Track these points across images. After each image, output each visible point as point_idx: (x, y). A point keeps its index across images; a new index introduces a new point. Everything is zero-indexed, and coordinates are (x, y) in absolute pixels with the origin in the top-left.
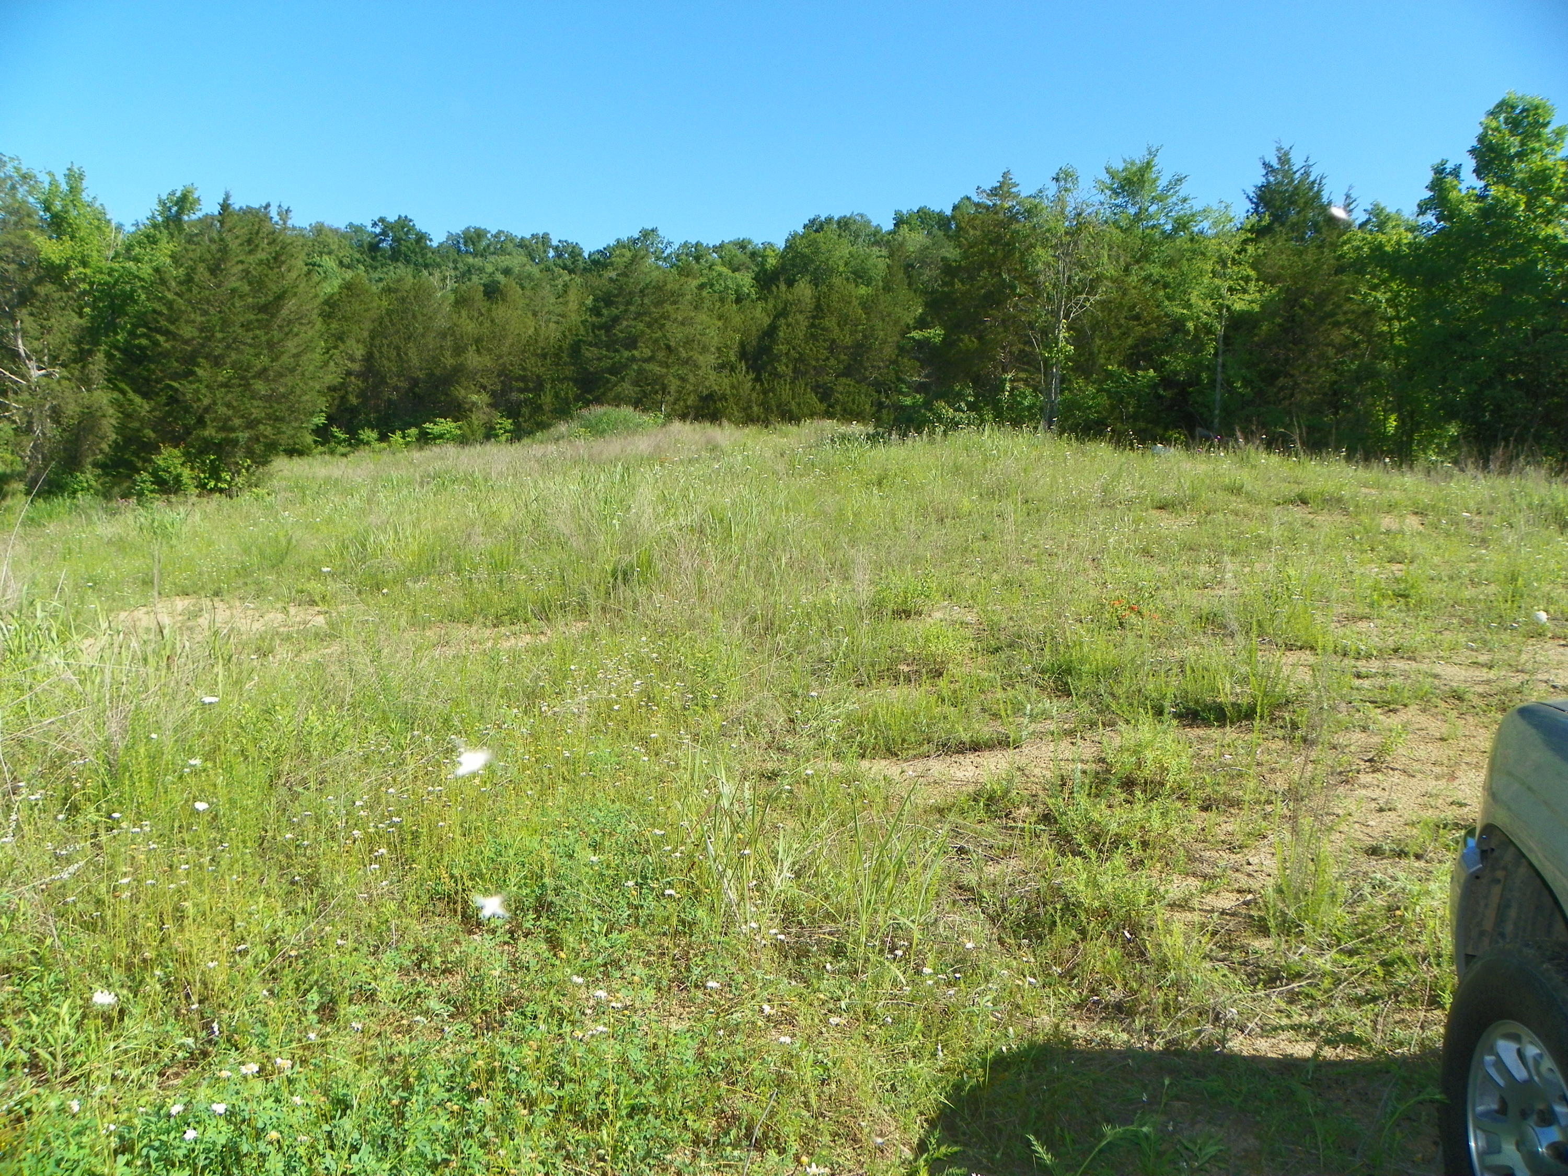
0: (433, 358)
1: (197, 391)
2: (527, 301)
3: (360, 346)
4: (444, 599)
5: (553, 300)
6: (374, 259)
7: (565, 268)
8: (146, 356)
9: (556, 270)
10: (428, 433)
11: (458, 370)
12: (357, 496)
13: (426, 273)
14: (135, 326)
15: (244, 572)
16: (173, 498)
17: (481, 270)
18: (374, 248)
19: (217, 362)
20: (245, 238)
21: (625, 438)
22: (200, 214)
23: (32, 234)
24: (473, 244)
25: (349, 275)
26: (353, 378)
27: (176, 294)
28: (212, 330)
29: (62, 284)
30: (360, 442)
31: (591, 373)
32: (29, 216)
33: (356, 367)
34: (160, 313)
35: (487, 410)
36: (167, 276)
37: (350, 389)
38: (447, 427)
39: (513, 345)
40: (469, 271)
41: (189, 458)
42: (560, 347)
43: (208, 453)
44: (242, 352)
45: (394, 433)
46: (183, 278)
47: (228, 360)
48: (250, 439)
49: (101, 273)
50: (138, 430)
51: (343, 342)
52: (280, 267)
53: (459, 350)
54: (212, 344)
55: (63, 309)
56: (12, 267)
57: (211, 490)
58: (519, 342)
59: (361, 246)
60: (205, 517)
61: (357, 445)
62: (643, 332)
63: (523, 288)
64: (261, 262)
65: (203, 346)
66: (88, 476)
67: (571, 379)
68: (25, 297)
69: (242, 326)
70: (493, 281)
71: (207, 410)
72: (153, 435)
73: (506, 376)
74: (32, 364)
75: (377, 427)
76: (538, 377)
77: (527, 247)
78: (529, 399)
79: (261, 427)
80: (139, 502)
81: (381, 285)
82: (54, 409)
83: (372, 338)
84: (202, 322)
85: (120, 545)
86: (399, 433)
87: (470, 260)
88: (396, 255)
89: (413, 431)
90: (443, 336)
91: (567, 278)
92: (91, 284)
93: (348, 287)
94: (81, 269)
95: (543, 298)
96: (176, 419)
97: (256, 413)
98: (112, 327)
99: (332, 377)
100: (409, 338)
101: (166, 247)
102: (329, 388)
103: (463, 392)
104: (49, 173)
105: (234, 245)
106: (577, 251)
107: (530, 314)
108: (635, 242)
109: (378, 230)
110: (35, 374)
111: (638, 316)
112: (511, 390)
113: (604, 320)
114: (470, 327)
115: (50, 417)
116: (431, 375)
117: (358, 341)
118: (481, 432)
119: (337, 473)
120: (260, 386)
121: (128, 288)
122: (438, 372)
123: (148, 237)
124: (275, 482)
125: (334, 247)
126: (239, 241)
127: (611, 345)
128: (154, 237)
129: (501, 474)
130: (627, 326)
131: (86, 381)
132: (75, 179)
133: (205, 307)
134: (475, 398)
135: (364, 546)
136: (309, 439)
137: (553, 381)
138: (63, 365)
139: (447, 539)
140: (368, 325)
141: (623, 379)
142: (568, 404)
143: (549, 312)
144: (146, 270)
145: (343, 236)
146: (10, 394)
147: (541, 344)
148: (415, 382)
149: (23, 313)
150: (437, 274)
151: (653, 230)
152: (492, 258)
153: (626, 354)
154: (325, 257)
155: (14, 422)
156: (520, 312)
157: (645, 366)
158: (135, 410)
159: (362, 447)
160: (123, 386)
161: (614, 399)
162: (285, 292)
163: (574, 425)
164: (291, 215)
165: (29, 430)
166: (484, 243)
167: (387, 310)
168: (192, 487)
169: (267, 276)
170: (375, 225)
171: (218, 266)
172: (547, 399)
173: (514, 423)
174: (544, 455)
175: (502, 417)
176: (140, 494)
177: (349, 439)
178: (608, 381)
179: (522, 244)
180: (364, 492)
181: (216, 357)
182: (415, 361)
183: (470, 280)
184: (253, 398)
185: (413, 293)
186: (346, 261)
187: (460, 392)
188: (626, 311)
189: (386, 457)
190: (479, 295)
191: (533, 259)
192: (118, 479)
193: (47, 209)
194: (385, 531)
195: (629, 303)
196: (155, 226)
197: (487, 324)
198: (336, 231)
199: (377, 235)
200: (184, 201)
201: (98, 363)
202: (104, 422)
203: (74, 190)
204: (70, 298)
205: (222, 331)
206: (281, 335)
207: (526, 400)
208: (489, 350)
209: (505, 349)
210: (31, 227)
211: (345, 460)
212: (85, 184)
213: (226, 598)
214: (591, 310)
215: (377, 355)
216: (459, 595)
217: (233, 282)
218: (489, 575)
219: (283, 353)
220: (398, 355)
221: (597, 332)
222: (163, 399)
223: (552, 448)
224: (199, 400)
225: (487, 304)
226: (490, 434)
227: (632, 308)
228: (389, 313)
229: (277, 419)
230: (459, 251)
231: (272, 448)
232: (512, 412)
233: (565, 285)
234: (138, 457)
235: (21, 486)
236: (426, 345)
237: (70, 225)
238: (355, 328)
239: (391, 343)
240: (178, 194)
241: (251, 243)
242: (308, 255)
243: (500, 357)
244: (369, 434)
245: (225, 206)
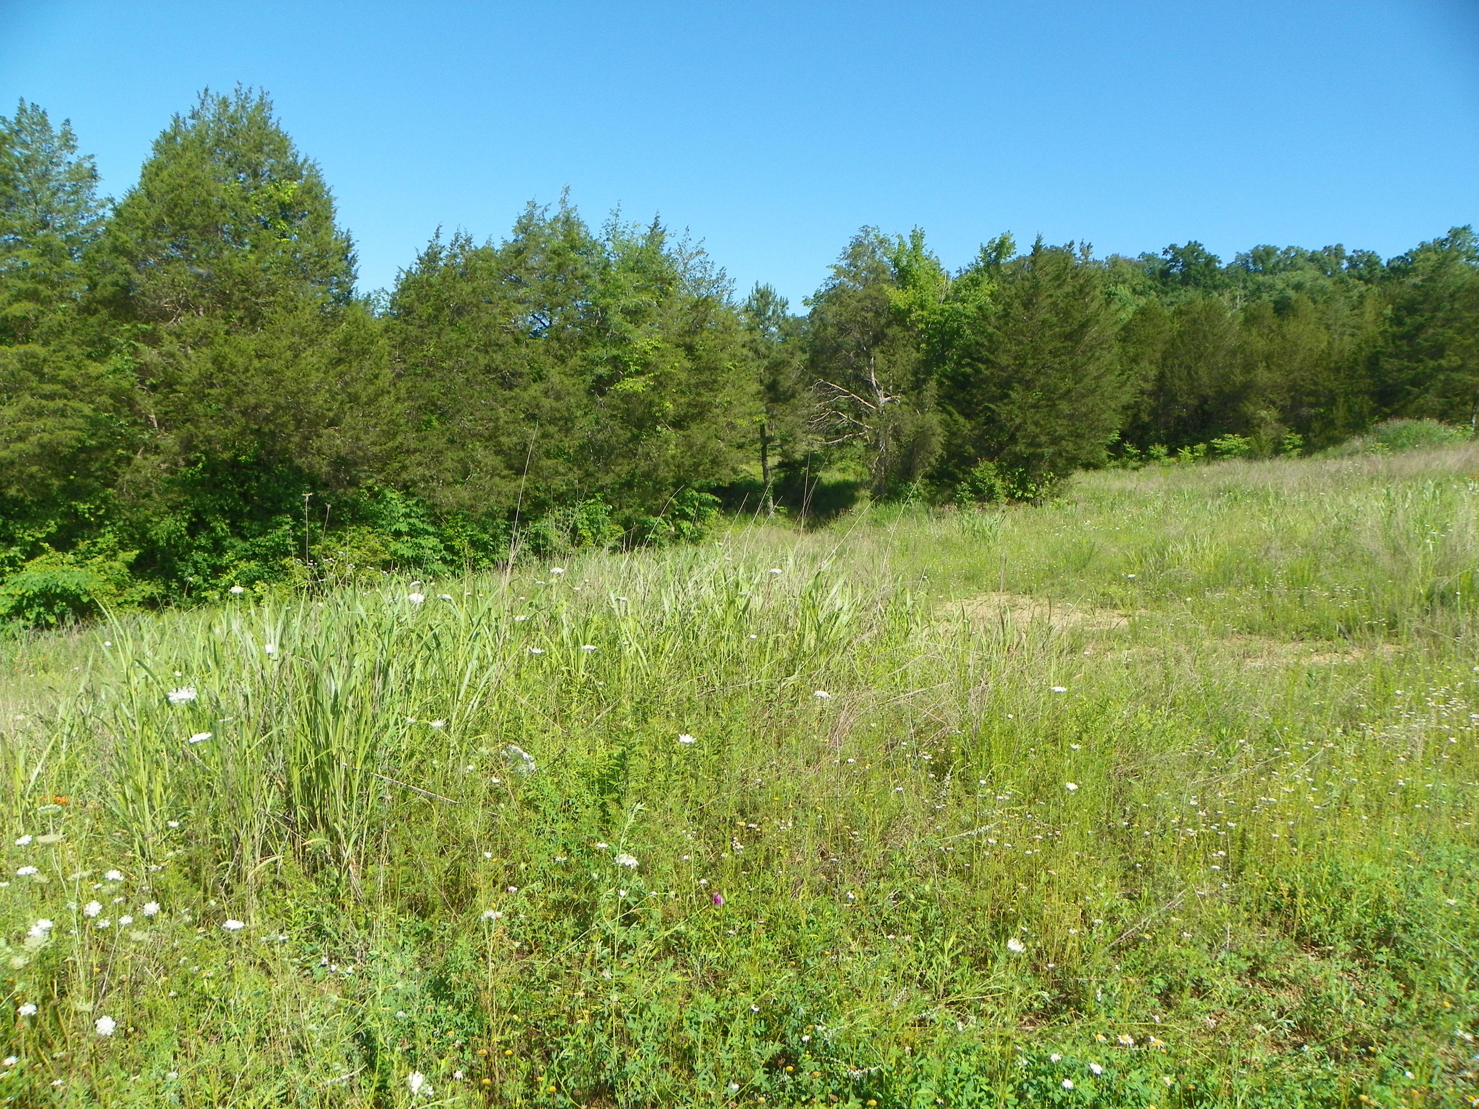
0: (1223, 376)
1: (1010, 412)
2: (1319, 315)
3: (1153, 367)
4: (1242, 610)
5: (1347, 312)
6: (1164, 284)
7: (1360, 278)
8: (969, 382)
9: (1351, 281)
10: (1216, 449)
11: (1247, 387)
12: (1150, 508)
13: (1216, 294)
14: (961, 357)
15: (1052, 573)
16: (987, 506)
17: (1272, 287)
18: (1165, 274)
19: (1028, 386)
20: (1053, 275)
21: (1429, 454)
22: (1014, 257)
23: (885, 286)
24: (1262, 262)
25: (1142, 301)
26: (1145, 397)
27: (995, 327)
28: (1025, 358)
29: (905, 326)
30: (1151, 457)
31: (1389, 386)
32: (884, 272)
33: (1148, 386)
34: (982, 345)
35: (1275, 425)
36: (988, 313)
37: (1142, 407)
38: (1235, 443)
39: (1304, 359)
40: (1258, 289)
41: (1001, 472)
42: (1356, 359)
43: (1018, 466)
44: (1049, 376)
45: (1183, 448)
46: (1001, 313)
47: (1038, 384)
48: (1054, 454)
49: (935, 313)
50: (960, 447)
51: (1138, 364)
52: (1084, 298)
53: (1249, 367)
54: (1023, 370)
55: (905, 346)
56: (870, 315)
57: (1019, 499)
58: (1311, 356)
59: (1153, 273)
60: (1015, 522)
61: (1148, 460)
62: (1452, 339)
63: (1315, 302)
64: (1067, 295)
65: (1017, 372)
66: (917, 485)
67: (1366, 392)
68: (878, 338)
69: (1050, 352)
70: (1283, 297)
71: (1018, 428)
72: (972, 451)
73: (1296, 391)
74: (881, 393)
75: (1166, 443)
76: (1331, 391)
77: (1318, 260)
78: (1321, 413)
79: (1064, 443)
80: (959, 507)
81: (1172, 308)
82: (895, 428)
83: (1165, 359)
84: (1017, 351)
85: (946, 544)
86: (1187, 448)
87: (1260, 278)
88: (1186, 279)
89: (1201, 446)
90: (1233, 353)
91: (1363, 289)
92: (927, 324)
93: (1143, 312)
94: (920, 312)
95: (1337, 311)
96: (992, 437)
97: (1060, 431)
98: (941, 359)
99: (1126, 398)
100: (1200, 357)
101: (987, 287)
102: (1123, 407)
103: (1252, 408)
104: (899, 236)
105: (1044, 281)
106: (1373, 259)
107: (1322, 329)
108: (1442, 243)
109: (1169, 257)
110: (883, 400)
111: (1447, 322)
112: (1301, 405)
113: (1406, 329)
114: (1260, 344)
115: (892, 435)
116: (1220, 392)
117: (1151, 363)
118: (1270, 447)
119: (1130, 486)
120: (1064, 407)
121: (955, 325)
122: (1227, 389)
123: (972, 280)
124: (1074, 493)
125: (1128, 276)
126: (1048, 277)
127: (1414, 356)
128: (977, 279)
129: (1293, 490)
130: (1434, 334)
131: (920, 406)
132: (917, 237)
133: (1021, 338)
134: (1263, 413)
135: (1162, 555)
136: (1104, 454)
137: (1347, 394)
138: (904, 393)
139: (1244, 551)
140: (1160, 347)
141: (1427, 391)
142: (1363, 418)
143: (1343, 325)
144: (971, 309)
145: (1137, 265)
146: (864, 418)
147: (1334, 358)
148: (1204, 400)
149: (876, 352)
150: (1227, 295)
151: (1464, 229)
152: (1283, 275)
153: (1431, 363)
154: (1120, 286)
155: (866, 440)
156: (1311, 326)
157: (1454, 375)
158: (959, 429)
159: (1152, 461)
160: (950, 408)
161: (1416, 412)
162: (1088, 321)
163: (1369, 439)
164: (1092, 250)
165: (876, 447)
166: (1273, 260)
167: (1179, 332)
168: (1002, 496)
169: (1072, 307)
170: (1166, 252)
171: (1030, 301)
172: (1340, 414)
173: (1303, 438)
174: (1338, 471)
175: (1290, 432)
176: (960, 502)
177: (1141, 454)
178: (1409, 393)
179: (1313, 258)
180: (1159, 504)
181: (1027, 382)
182: (1205, 379)
183: (1259, 298)
184: (1058, 417)
185: (1204, 314)
186: (1139, 288)
187: (1248, 408)
188: (1432, 318)
189: (1175, 471)
190: (1269, 312)
191: (1325, 272)
192: (941, 487)
193: (896, 265)
194: (1182, 542)
195: (1436, 309)
196: (978, 270)
197: (1279, 340)
198: (1130, 261)
199: (1168, 262)
200: (1001, 247)
201: (931, 389)
202: (934, 439)
203: (916, 247)
204: (911, 336)
205: (1033, 358)
206: (1085, 359)
207: (1316, 415)
208: (1280, 366)
209: (1296, 365)
210: (885, 281)
211: (1136, 473)
212: (925, 241)
213: (1036, 596)
214: (1391, 320)
215: (1169, 375)
216: (1258, 607)
217: (1044, 315)
218: (1289, 589)
219: (1085, 376)
220: (1189, 374)
221: (1399, 343)
222: (982, 419)
223: (1347, 463)
224: (1012, 419)
225: (1277, 320)
226: (1278, 450)
227: (1440, 315)
228: (1180, 334)
229: (1078, 436)
230: (1248, 270)
231: (1073, 462)
232: (1301, 426)
233: (1361, 296)
234: (959, 469)
235: (868, 493)
236: (1216, 363)
237: (913, 276)
238: (1149, 350)
239: (1182, 363)
240: (997, 241)
241: (1058, 279)
242: (1104, 285)
243: (1290, 372)
244: (1159, 450)
245: (1037, 248)
